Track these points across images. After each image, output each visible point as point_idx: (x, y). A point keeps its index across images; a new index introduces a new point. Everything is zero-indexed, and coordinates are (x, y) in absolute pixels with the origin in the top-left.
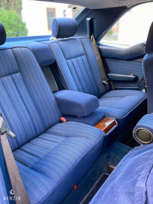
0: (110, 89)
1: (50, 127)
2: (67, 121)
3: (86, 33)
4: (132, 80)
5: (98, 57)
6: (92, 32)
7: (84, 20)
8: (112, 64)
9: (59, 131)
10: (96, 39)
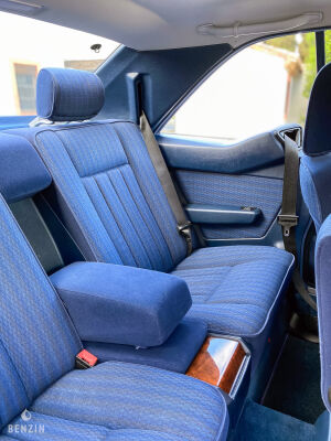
2: (98, 362)
3: (127, 109)
5: (162, 169)
6: (141, 108)
7: (122, 78)
8: (195, 184)
10: (151, 126)
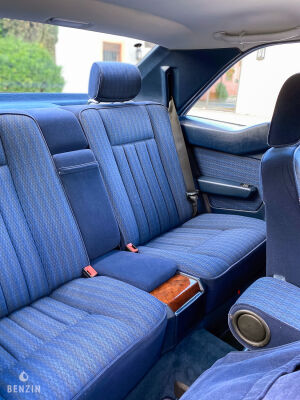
0: (202, 211)
1: (61, 285)
2: (97, 275)
4: (247, 195)
5: (181, 145)
6: (170, 95)
7: (157, 69)
8: (207, 160)
9: (76, 297)
10: (177, 110)
